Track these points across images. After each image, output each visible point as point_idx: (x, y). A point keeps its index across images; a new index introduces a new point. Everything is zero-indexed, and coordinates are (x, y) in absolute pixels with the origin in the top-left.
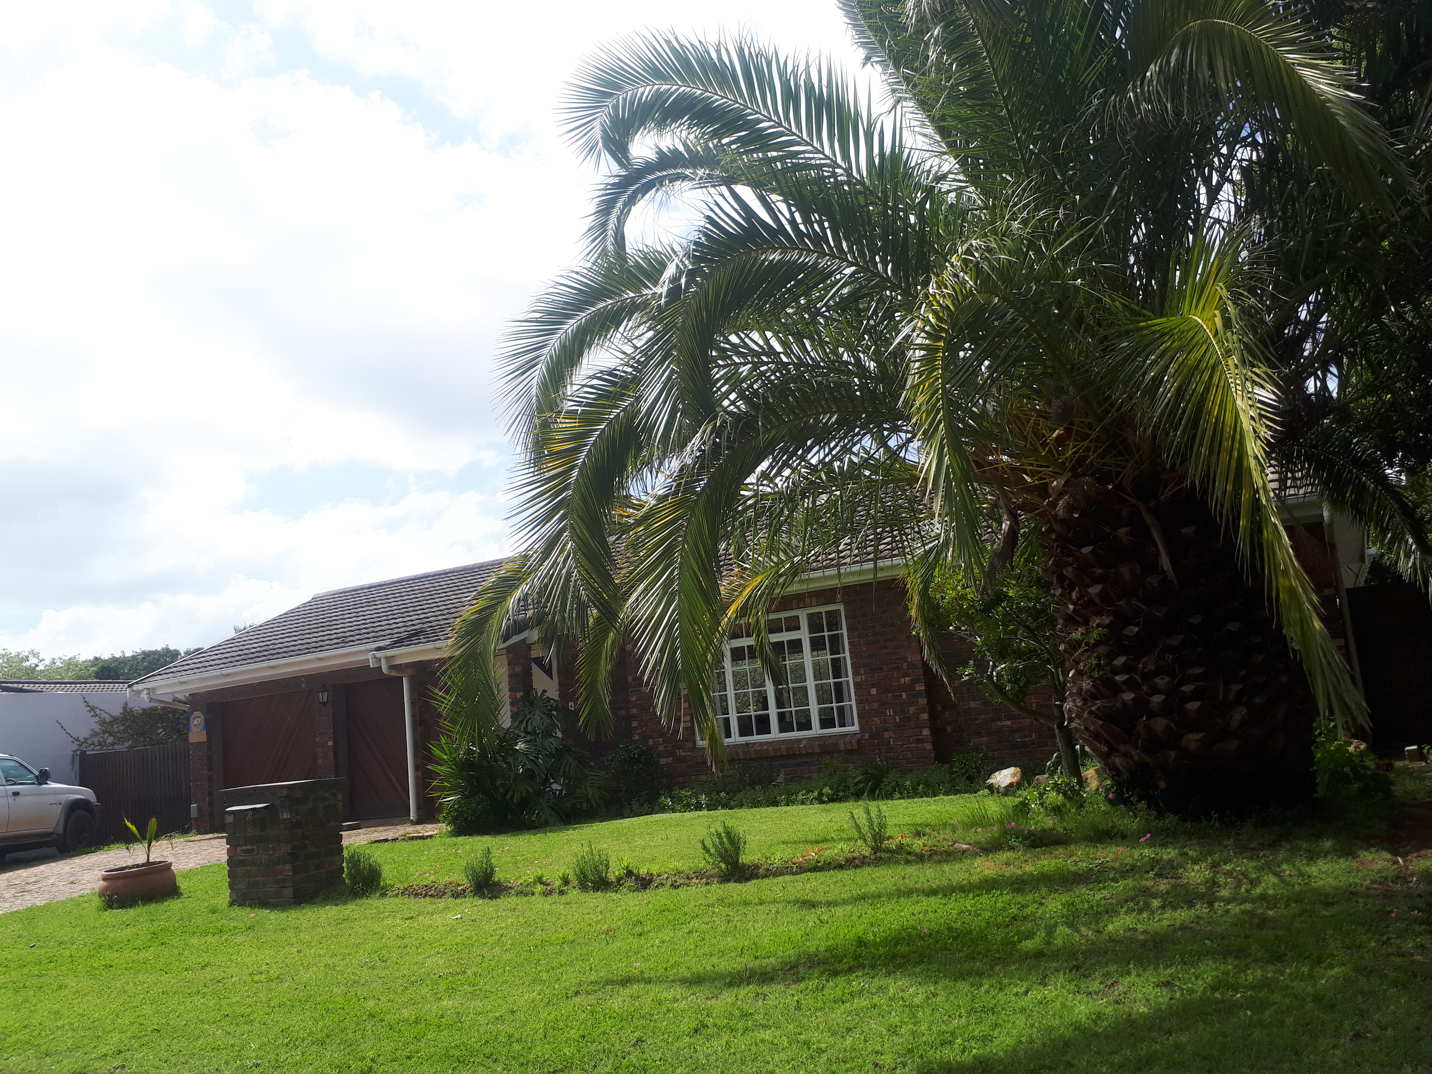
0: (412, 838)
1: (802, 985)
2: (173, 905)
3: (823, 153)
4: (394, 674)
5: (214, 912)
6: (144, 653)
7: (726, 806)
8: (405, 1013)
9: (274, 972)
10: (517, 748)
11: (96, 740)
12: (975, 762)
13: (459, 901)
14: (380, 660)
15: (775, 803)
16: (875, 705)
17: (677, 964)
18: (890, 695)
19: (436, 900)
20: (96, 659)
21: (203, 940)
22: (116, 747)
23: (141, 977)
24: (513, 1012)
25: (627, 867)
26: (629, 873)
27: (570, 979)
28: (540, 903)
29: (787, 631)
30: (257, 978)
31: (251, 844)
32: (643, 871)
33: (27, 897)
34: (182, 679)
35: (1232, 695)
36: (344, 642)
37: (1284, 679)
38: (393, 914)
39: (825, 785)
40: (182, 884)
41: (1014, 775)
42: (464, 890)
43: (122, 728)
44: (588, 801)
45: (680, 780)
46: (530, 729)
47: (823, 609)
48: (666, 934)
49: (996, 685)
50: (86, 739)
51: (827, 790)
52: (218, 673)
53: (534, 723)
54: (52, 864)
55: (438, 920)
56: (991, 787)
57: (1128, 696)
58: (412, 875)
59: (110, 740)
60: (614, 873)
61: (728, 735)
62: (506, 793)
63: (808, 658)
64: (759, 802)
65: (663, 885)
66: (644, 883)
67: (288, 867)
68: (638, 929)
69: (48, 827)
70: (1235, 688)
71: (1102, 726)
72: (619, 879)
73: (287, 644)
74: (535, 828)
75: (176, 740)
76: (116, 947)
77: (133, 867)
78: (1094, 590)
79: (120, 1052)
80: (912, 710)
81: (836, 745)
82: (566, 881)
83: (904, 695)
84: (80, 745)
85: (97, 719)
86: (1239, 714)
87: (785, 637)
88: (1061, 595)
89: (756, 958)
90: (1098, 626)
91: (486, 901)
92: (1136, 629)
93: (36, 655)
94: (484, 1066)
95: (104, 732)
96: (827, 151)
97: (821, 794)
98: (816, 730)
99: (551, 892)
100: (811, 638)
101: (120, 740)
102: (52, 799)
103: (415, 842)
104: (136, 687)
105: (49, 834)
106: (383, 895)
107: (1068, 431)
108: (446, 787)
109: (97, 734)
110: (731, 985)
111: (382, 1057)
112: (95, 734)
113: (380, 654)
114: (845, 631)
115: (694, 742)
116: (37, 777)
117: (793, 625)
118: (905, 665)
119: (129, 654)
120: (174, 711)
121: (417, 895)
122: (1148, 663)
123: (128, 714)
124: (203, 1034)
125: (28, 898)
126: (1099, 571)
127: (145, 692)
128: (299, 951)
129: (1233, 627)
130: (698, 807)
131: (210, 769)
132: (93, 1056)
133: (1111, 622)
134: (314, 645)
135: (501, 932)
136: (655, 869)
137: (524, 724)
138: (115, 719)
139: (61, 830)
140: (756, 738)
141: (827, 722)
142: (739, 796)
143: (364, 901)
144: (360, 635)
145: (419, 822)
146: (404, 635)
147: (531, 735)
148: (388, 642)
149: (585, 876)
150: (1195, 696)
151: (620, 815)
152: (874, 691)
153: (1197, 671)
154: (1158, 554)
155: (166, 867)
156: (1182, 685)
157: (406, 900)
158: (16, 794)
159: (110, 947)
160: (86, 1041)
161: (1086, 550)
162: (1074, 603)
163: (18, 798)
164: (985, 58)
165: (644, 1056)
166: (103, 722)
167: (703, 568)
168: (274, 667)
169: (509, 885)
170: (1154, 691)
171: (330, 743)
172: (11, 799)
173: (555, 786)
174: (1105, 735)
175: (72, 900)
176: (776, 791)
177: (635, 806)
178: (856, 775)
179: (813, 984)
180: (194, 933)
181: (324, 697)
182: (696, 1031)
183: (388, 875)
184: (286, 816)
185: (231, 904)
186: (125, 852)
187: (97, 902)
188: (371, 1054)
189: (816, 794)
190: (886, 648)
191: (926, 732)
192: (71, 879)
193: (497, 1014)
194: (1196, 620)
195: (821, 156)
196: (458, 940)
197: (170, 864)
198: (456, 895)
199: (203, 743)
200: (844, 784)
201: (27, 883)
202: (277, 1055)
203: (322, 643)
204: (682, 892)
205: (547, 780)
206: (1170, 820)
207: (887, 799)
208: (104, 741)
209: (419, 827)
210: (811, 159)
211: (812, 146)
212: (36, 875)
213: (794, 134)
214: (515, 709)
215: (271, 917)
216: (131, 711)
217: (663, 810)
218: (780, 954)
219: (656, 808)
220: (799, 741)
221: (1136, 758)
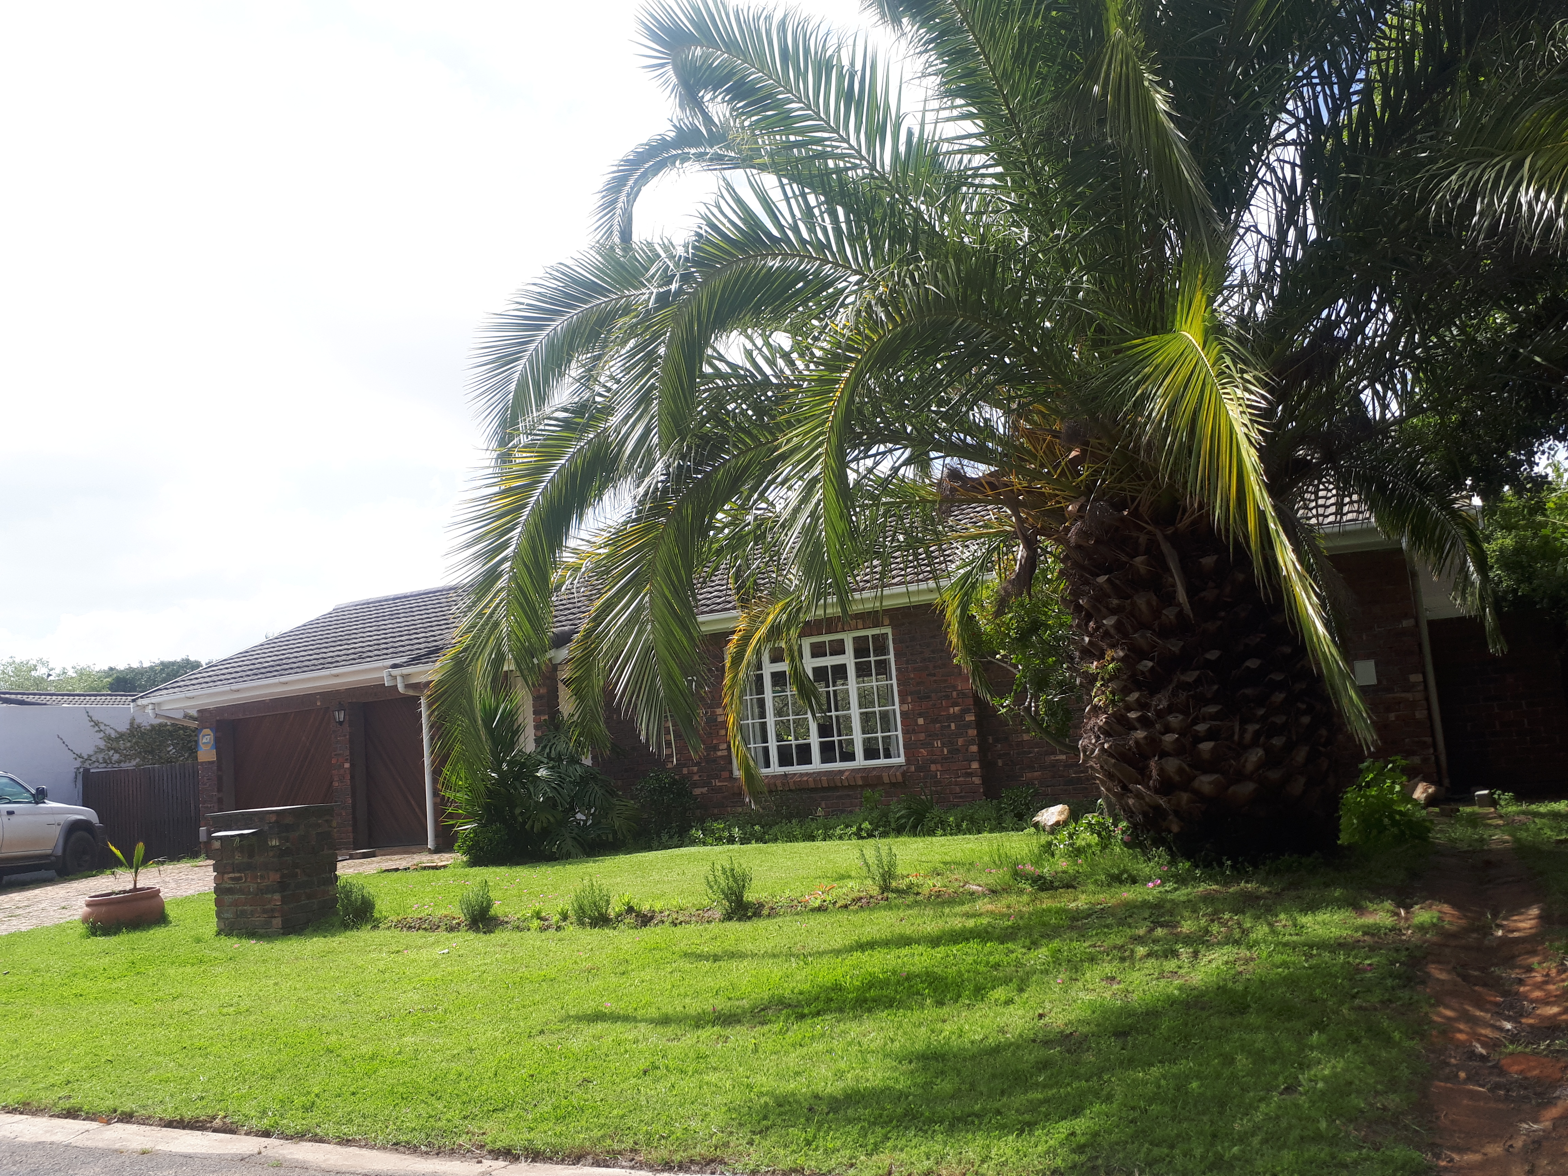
0: (425, 868)
1: (766, 1028)
2: (158, 934)
3: (848, 142)
4: (411, 693)
5: (198, 940)
6: (162, 663)
7: (761, 840)
8: (364, 1049)
9: (243, 1007)
10: (539, 774)
11: (100, 757)
12: (1026, 798)
13: (451, 935)
14: (395, 678)
15: (812, 838)
16: (922, 736)
17: (649, 1004)
18: (938, 725)
19: (427, 934)
20: (111, 669)
21: (181, 970)
22: (122, 765)
23: (108, 1007)
24: (471, 1050)
25: (628, 903)
26: (630, 910)
27: (538, 1017)
28: (533, 939)
29: (831, 655)
30: (225, 1010)
31: (239, 872)
32: (645, 908)
33: (15, 921)
34: (189, 694)
35: (1248, 737)
36: (361, 657)
37: (1306, 720)
38: (379, 948)
39: (865, 820)
40: (171, 912)
41: (1061, 813)
42: (459, 924)
43: (129, 744)
44: (615, 833)
45: (716, 811)
46: (553, 755)
47: (870, 632)
48: (647, 975)
49: (1034, 719)
50: (90, 756)
51: (866, 825)
52: (227, 688)
53: (558, 749)
54: (49, 888)
55: (424, 954)
56: (1036, 825)
57: (1140, 734)
58: (411, 907)
59: (116, 757)
60: (615, 908)
61: (768, 765)
62: (525, 823)
63: (852, 685)
64: (794, 836)
65: (663, 922)
66: (645, 920)
67: (277, 896)
68: (622, 969)
69: (46, 849)
70: (1252, 728)
71: (1114, 765)
72: (619, 915)
73: (301, 659)
74: (556, 859)
75: (187, 759)
76: (91, 976)
77: (120, 892)
78: (1108, 622)
79: (69, 1082)
80: (960, 741)
81: (880, 778)
82: (565, 917)
83: (953, 726)
84: (83, 762)
85: (102, 735)
86: (1255, 756)
87: (829, 661)
88: (1078, 626)
89: (729, 999)
90: (1113, 659)
91: (481, 935)
92: (1150, 664)
93: (45, 664)
94: (426, 1103)
95: (109, 749)
96: (853, 142)
97: (860, 829)
98: (860, 761)
99: (548, 927)
100: (856, 663)
101: (127, 758)
102: (50, 819)
103: (426, 872)
104: (140, 702)
105: (47, 856)
106: (375, 927)
107: (1084, 452)
108: (461, 815)
109: (101, 751)
110: (698, 1026)
111: (327, 1094)
112: (100, 750)
113: (396, 672)
114: (892, 657)
115: (731, 772)
116: (33, 795)
117: (838, 649)
118: (955, 693)
119: (146, 664)
120: (185, 728)
121: (410, 927)
122: (1161, 702)
123: (135, 732)
124: (159, 1065)
125: (15, 923)
126: (1115, 602)
127: (150, 707)
128: (276, 984)
129: (1253, 663)
130: (731, 840)
131: (219, 790)
132: (41, 1085)
133: (1126, 656)
134: (329, 660)
135: (483, 968)
136: (658, 906)
137: (547, 750)
138: (121, 736)
139: (59, 852)
140: (796, 769)
141: (871, 753)
142: (775, 829)
143: (354, 933)
144: (378, 651)
145: (437, 850)
146: (423, 652)
147: (555, 762)
148: (404, 659)
149: (584, 912)
150: (1211, 735)
151: (648, 847)
152: (921, 721)
153: (1212, 709)
154: (1174, 585)
155: (154, 894)
156: (1197, 724)
157: (397, 932)
158: (11, 813)
159: (85, 976)
160: (37, 1071)
161: (1102, 579)
162: (1090, 635)
163: (12, 817)
164: (979, 54)
165: (586, 1096)
166: (109, 738)
167: (676, 592)
168: (286, 683)
169: (506, 919)
170: (1168, 730)
171: (347, 765)
172: (5, 818)
173: (579, 816)
174: (1118, 774)
175: (57, 926)
176: (814, 825)
177: (665, 837)
178: (898, 810)
179: (776, 1027)
180: (173, 963)
181: (341, 716)
182: (645, 1072)
183: (383, 907)
184: (274, 842)
185: (218, 934)
186: (112, 878)
187: (82, 929)
188: (316, 1090)
189: (854, 829)
190: (934, 675)
191: (975, 765)
192: (63, 904)
193: (455, 1052)
194: (1213, 655)
195: (845, 145)
196: (438, 976)
197: (159, 891)
198: (451, 929)
199: (213, 762)
200: (884, 819)
201: (18, 908)
202: (224, 1088)
203: (338, 659)
204: (678, 930)
205: (572, 809)
206: (1184, 865)
207: (929, 835)
208: (110, 759)
209: (436, 857)
210: (837, 147)
211: (838, 133)
212: (28, 899)
213: (821, 119)
214: (539, 734)
215: (254, 947)
216: (139, 727)
217: (693, 842)
218: (754, 995)
219: (687, 841)
220: (841, 772)
221: (1147, 800)
